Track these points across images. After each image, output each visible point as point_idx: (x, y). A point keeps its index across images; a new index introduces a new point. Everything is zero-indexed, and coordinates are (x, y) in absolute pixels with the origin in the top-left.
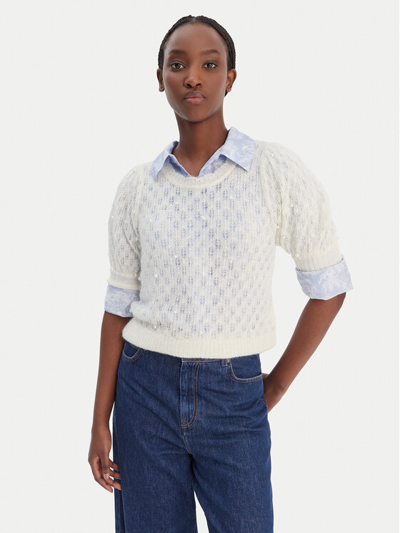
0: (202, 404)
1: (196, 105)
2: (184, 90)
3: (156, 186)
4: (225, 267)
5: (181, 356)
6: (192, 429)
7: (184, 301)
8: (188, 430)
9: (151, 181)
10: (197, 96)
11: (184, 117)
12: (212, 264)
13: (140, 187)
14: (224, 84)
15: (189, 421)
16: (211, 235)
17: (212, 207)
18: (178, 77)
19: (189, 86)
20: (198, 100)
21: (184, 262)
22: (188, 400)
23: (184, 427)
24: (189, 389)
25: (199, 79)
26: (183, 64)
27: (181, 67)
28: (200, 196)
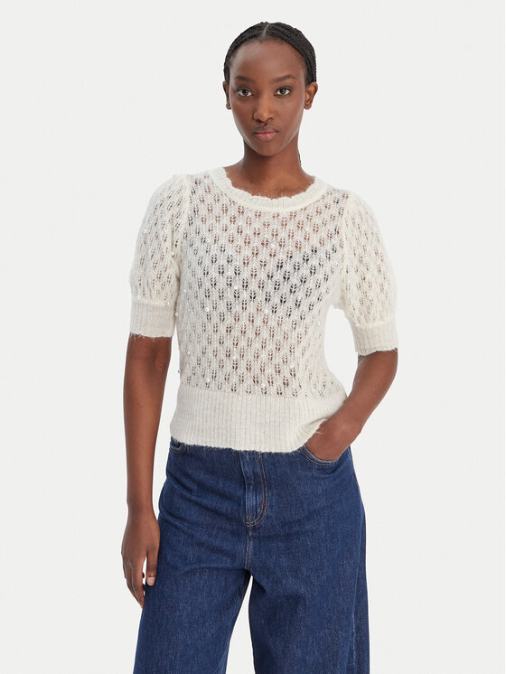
0: (273, 495)
1: (268, 141)
2: (254, 124)
6: (259, 529)
8: (254, 529)
10: (268, 131)
12: (277, 300)
15: (256, 517)
19: (259, 121)
20: (269, 136)
22: (255, 489)
23: (250, 525)
24: (255, 474)
25: (271, 112)
26: (252, 91)
27: (250, 94)
28: (271, 221)
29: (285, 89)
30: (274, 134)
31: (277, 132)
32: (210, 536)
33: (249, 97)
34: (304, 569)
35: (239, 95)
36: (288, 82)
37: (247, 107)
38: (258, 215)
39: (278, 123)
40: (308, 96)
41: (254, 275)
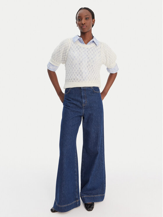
1: (85, 28)
2: (81, 25)
3: (74, 45)
4: (91, 66)
5: (81, 87)
6: (85, 106)
7: (81, 73)
9: (73, 43)
11: (82, 31)
12: (88, 65)
13: (70, 44)
14: (92, 23)
16: (88, 58)
17: (89, 52)
18: (80, 22)
19: (82, 24)
20: (85, 27)
21: (81, 64)
22: (84, 99)
23: (83, 106)
24: (84, 96)
27: (80, 20)
28: (86, 49)
32: (76, 109)
34: (94, 114)
36: (88, 16)
38: (84, 48)
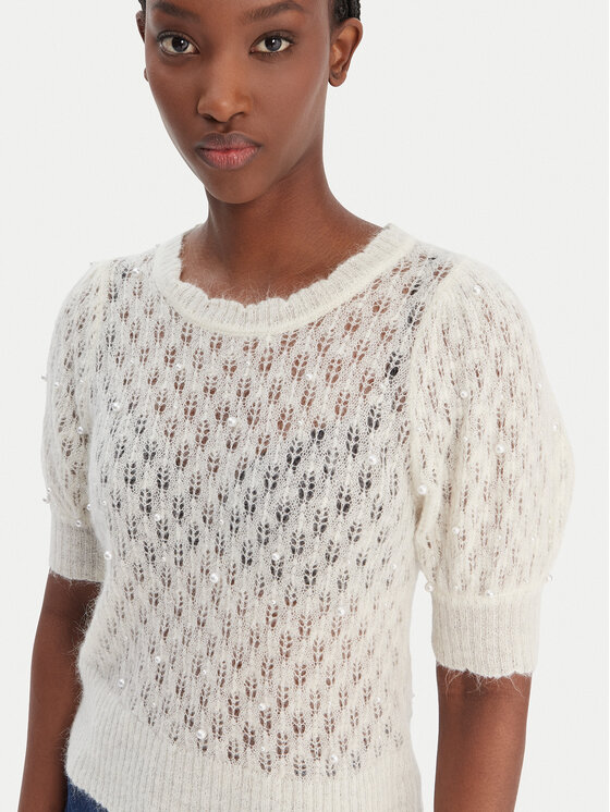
10: (234, 144)
19: (211, 120)
20: (237, 157)
25: (239, 97)
26: (194, 42)
27: (190, 48)
28: (239, 357)
29: (279, 38)
30: (249, 153)
31: (257, 145)
33: (188, 58)
35: (164, 51)
36: (286, 18)
37: (183, 81)
39: (257, 125)
40: (338, 54)
41: (195, 492)
